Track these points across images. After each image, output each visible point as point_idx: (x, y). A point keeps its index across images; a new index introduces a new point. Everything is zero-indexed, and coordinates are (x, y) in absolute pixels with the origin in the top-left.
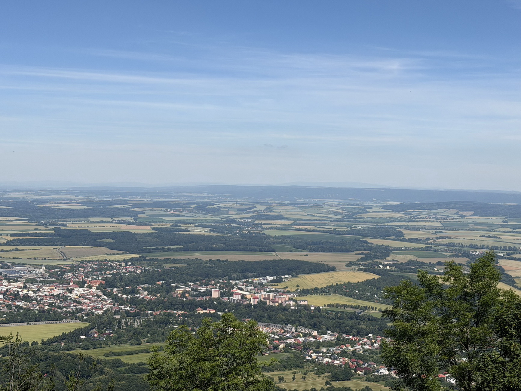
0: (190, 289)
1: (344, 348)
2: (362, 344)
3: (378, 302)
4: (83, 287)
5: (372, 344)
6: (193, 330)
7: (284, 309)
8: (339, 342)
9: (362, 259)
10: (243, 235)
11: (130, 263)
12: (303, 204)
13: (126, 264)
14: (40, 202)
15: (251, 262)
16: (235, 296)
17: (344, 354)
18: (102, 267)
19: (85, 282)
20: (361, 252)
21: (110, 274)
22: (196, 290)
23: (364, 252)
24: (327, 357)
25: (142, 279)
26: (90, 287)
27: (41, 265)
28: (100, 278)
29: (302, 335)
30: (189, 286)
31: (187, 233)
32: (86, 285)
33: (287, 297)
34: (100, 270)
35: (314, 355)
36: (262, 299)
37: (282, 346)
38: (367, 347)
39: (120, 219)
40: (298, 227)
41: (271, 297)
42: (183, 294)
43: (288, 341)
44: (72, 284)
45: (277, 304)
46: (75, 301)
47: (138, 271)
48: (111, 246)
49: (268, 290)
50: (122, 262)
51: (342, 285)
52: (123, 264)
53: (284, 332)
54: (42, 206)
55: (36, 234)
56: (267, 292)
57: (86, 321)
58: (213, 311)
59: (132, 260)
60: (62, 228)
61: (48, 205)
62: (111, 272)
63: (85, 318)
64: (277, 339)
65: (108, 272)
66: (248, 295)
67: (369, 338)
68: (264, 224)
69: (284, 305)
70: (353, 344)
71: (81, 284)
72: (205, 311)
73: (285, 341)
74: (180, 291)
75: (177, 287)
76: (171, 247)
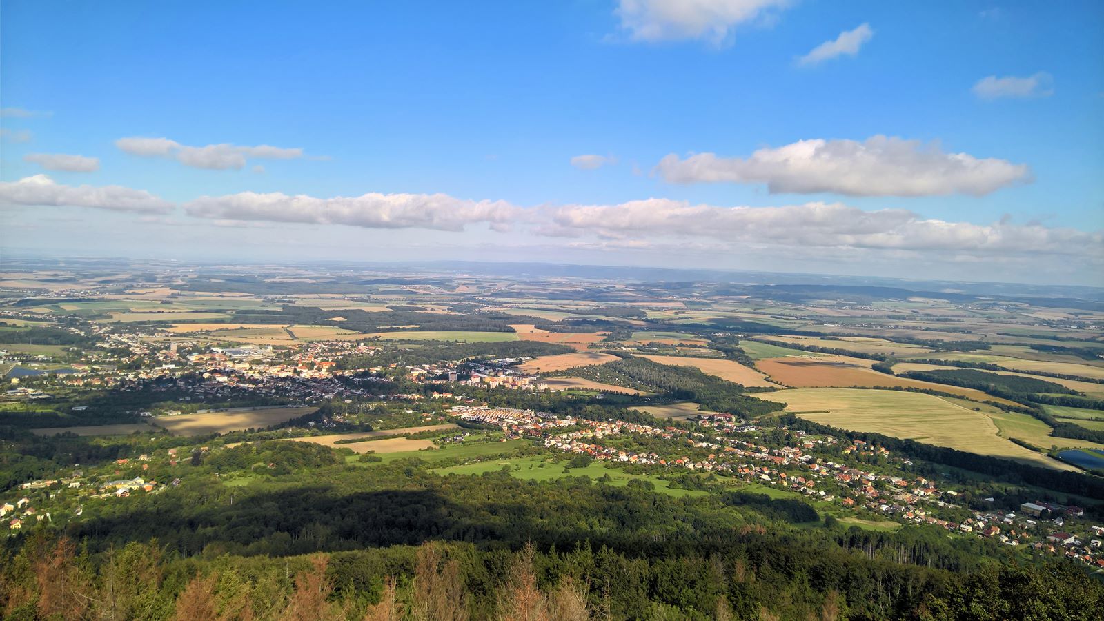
0: (426, 372)
1: (584, 433)
2: (602, 429)
3: (619, 386)
4: (313, 369)
5: (612, 429)
6: (427, 417)
7: (522, 392)
8: (579, 427)
9: (605, 340)
10: (482, 314)
11: (362, 344)
12: (545, 282)
13: (359, 345)
14: (268, 276)
15: (490, 344)
16: (472, 378)
17: (584, 440)
18: (333, 347)
19: (315, 364)
20: (603, 333)
21: (341, 355)
22: (432, 373)
23: (607, 333)
24: (566, 443)
25: (375, 361)
26: (319, 369)
27: (268, 345)
28: (330, 360)
29: (541, 420)
30: (424, 368)
31: (424, 311)
32: (315, 367)
33: (527, 380)
34: (330, 351)
35: (553, 442)
36: (501, 383)
37: (520, 432)
38: (607, 432)
39: (353, 295)
40: (539, 306)
41: (511, 381)
42: (418, 378)
43: (527, 427)
44: (300, 365)
45: (516, 388)
46: (303, 384)
47: (372, 353)
48: (341, 325)
49: (507, 373)
50: (353, 342)
51: (582, 368)
52: (355, 344)
53: (523, 417)
54: (269, 281)
55: (263, 312)
56: (506, 375)
57: (315, 405)
58: (449, 396)
59: (365, 340)
60: (291, 305)
61: (277, 280)
62: (343, 353)
63: (314, 402)
64: (515, 425)
65: (338, 354)
66: (487, 379)
67: (609, 423)
68: (505, 303)
69: (524, 388)
70: (592, 428)
71: (310, 366)
72: (441, 395)
73: (524, 426)
74: (415, 374)
75: (412, 370)
76: (407, 327)
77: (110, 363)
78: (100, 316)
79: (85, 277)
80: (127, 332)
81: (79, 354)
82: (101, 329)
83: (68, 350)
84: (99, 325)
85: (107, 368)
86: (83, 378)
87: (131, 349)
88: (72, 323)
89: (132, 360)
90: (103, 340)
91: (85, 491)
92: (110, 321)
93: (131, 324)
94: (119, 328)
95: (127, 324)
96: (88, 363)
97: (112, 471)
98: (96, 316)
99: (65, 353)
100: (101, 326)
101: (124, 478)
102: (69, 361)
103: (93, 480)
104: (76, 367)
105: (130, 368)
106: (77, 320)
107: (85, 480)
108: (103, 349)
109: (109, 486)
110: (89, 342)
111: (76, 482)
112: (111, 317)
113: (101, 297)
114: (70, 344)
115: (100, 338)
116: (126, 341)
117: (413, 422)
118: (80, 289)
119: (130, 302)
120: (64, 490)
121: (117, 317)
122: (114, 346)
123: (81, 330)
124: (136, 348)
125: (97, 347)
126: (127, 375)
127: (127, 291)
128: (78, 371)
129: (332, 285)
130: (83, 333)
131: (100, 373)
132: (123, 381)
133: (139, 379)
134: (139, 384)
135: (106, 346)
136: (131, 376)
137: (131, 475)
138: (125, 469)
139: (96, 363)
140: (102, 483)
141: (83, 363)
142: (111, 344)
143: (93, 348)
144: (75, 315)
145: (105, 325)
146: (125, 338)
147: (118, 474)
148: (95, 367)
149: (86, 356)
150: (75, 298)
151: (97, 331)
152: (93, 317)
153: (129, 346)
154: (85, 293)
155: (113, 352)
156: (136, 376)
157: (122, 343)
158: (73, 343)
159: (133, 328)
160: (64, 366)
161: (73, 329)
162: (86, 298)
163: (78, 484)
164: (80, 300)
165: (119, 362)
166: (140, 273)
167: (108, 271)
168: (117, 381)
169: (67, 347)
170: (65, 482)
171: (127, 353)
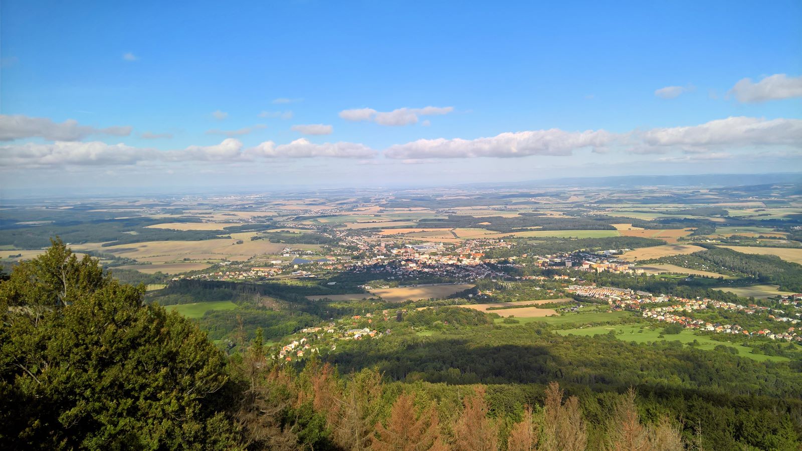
0: (548, 260)
1: (675, 307)
2: (691, 305)
3: (705, 271)
4: (470, 258)
5: (700, 305)
6: (551, 293)
7: (624, 276)
8: (671, 303)
9: (692, 235)
10: (590, 217)
11: (502, 241)
12: (639, 190)
13: (500, 241)
14: (438, 196)
15: (596, 239)
16: (584, 265)
17: (675, 313)
18: (482, 243)
19: (471, 255)
20: (690, 229)
21: (488, 248)
22: (553, 261)
23: (694, 229)
24: (660, 315)
25: (512, 252)
26: (474, 259)
27: (440, 242)
28: (481, 252)
29: (639, 297)
30: (547, 258)
31: (545, 216)
32: (471, 257)
33: (627, 266)
34: (481, 246)
35: (649, 314)
36: (606, 269)
37: (623, 305)
38: (695, 307)
39: (494, 207)
40: (635, 209)
41: (614, 267)
42: (543, 265)
43: (628, 302)
44: (461, 256)
45: (618, 272)
46: (464, 269)
47: (509, 247)
48: (488, 228)
49: (611, 261)
50: (496, 239)
51: (673, 257)
52: (498, 241)
53: (624, 295)
54: (439, 199)
55: (435, 220)
56: (610, 263)
57: (472, 283)
58: (567, 278)
59: (504, 238)
60: (453, 214)
61: (444, 198)
62: (489, 247)
63: (471, 281)
64: (619, 300)
65: (486, 248)
66: (595, 265)
67: (697, 300)
68: (608, 208)
69: (625, 272)
70: (683, 304)
71: (468, 256)
72: (560, 277)
73: (626, 302)
74: (541, 261)
75: (538, 259)
76: (533, 228)
77: (347, 255)
78: (340, 226)
79: (330, 201)
80: (356, 236)
81: (329, 249)
82: (341, 234)
83: (324, 247)
84: (339, 231)
85: (345, 258)
86: (333, 264)
87: (358, 246)
88: (325, 231)
89: (359, 253)
90: (343, 241)
91: (337, 335)
92: (346, 228)
93: (357, 230)
94: (351, 232)
95: (355, 230)
96: (335, 255)
97: (351, 323)
98: (337, 225)
99: (322, 249)
100: (341, 232)
101: (358, 328)
102: (324, 254)
103: (341, 328)
104: (328, 257)
105: (357, 258)
106: (328, 229)
107: (337, 328)
108: (343, 246)
109: (350, 332)
110: (335, 242)
111: (331, 329)
112: (346, 226)
113: (340, 213)
114: (324, 244)
115: (340, 240)
116: (355, 241)
117: (541, 296)
118: (329, 208)
119: (357, 216)
120: (325, 334)
121: (350, 226)
122: (349, 245)
123: (330, 235)
124: (361, 246)
125: (339, 245)
126: (357, 263)
127: (354, 209)
128: (330, 260)
129: (480, 200)
130: (331, 237)
131: (342, 261)
132: (355, 266)
133: (364, 265)
134: (364, 268)
135: (344, 244)
136: (359, 264)
137: (362, 326)
138: (359, 322)
139: (339, 255)
140: (346, 330)
141: (332, 255)
142: (347, 243)
143: (337, 246)
144: (326, 225)
145: (343, 231)
146: (355, 239)
147: (354, 325)
148: (339, 258)
149: (333, 251)
150: (326, 215)
151: (339, 235)
152: (336, 226)
153: (357, 244)
154: (331, 211)
155: (349, 248)
156: (362, 263)
157: (353, 242)
158: (326, 243)
159: (359, 232)
160: (322, 257)
161: (326, 234)
162: (332, 214)
163: (333, 331)
164: (329, 216)
165: (352, 254)
166: (361, 197)
167: (342, 197)
168: (351, 266)
169: (323, 245)
170: (325, 329)
171: (357, 249)
